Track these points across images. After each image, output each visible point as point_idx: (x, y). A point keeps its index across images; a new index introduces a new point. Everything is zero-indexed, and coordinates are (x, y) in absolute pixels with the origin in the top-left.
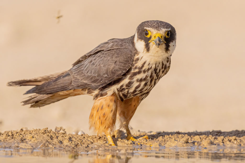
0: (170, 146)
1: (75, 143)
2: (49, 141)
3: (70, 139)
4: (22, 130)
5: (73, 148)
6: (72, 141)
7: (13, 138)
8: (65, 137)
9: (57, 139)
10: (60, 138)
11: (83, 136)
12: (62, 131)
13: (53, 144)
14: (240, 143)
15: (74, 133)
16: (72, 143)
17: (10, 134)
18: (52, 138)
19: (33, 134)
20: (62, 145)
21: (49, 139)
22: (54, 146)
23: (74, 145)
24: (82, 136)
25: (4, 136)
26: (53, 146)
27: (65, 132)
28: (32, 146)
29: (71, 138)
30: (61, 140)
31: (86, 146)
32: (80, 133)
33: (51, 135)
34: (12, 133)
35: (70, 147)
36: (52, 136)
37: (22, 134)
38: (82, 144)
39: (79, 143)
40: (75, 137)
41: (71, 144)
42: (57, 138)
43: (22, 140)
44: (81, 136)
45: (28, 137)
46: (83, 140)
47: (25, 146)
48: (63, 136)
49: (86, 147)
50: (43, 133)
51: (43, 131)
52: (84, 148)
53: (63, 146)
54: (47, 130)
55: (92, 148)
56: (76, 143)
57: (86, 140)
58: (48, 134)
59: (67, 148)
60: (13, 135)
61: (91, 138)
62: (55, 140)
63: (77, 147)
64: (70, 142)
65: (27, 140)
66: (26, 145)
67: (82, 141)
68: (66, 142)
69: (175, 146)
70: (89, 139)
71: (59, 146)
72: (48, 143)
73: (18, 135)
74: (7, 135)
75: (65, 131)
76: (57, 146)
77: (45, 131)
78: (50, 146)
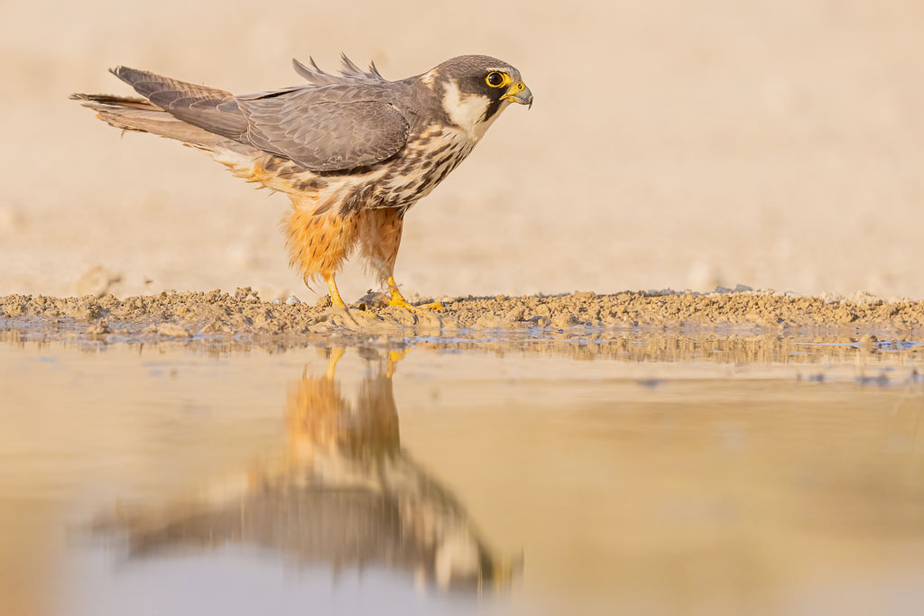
0: (484, 327)
1: (278, 322)
2: (223, 318)
3: (269, 314)
4: (164, 294)
5: (276, 333)
6: (272, 317)
7: (144, 313)
8: (258, 310)
9: (239, 314)
10: (247, 312)
11: (297, 307)
12: (250, 297)
13: (232, 324)
14: (635, 320)
15: (277, 302)
16: (272, 321)
17: (139, 304)
18: (229, 312)
19: (188, 304)
20: (252, 327)
21: (222, 315)
22: (234, 330)
23: (277, 328)
24: (295, 308)
25: (127, 308)
26: (231, 328)
27: (258, 298)
28: (187, 330)
29: (270, 311)
30: (250, 316)
31: (304, 329)
32: (289, 302)
33: (228, 305)
34: (143, 301)
35: (267, 331)
36: (229, 308)
37: (164, 302)
38: (294, 324)
39: (287, 322)
40: (279, 308)
41: (271, 324)
42: (241, 313)
43: (166, 317)
44: (292, 307)
45: (179, 309)
46: (297, 316)
47: (172, 328)
48: (252, 308)
49: (303, 332)
50: (210, 301)
51: (209, 298)
52: (300, 333)
53: (254, 328)
54: (218, 295)
55: (316, 332)
56: (282, 323)
57: (302, 316)
58: (220, 303)
59: (261, 333)
60: (144, 306)
61: (313, 311)
62: (237, 316)
63: (283, 332)
64: (269, 320)
65: (175, 317)
66: (174, 326)
67: (295, 318)
68: (260, 321)
69: (495, 328)
70: (308, 314)
71: (245, 329)
72: (220, 323)
73: (155, 305)
74: (131, 305)
75: (259, 295)
76: (239, 329)
77: (215, 296)
78: (226, 329)
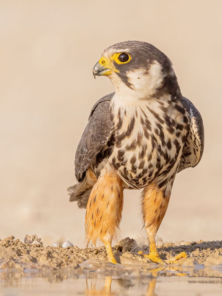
0: (212, 264)
1: (57, 261)
2: (15, 258)
3: (49, 255)
5: (55, 269)
6: (52, 257)
8: (41, 252)
9: (27, 255)
10: (33, 254)
11: (71, 249)
12: (35, 242)
13: (22, 263)
15: (56, 245)
16: (52, 260)
18: (19, 253)
20: (36, 265)
21: (14, 256)
22: (23, 267)
23: (56, 265)
24: (69, 250)
26: (21, 266)
27: (41, 243)
29: (50, 253)
30: (35, 257)
31: (76, 266)
32: (65, 245)
33: (19, 248)
35: (48, 267)
36: (19, 250)
38: (68, 262)
39: (64, 260)
40: (57, 250)
41: (51, 263)
42: (29, 254)
44: (67, 250)
46: (70, 256)
48: (37, 251)
49: (75, 268)
50: (5, 245)
51: (5, 243)
52: (72, 269)
53: (39, 266)
54: (11, 241)
55: (85, 268)
56: (59, 261)
57: (75, 256)
58: (13, 247)
59: (44, 269)
61: (82, 252)
62: (25, 257)
63: (60, 268)
64: (50, 259)
67: (69, 258)
68: (43, 260)
69: (220, 265)
70: (79, 254)
71: (32, 266)
72: (13, 262)
75: (41, 241)
76: (28, 266)
77: (9, 241)
78: (17, 266)
